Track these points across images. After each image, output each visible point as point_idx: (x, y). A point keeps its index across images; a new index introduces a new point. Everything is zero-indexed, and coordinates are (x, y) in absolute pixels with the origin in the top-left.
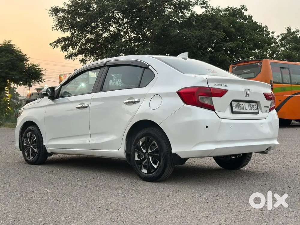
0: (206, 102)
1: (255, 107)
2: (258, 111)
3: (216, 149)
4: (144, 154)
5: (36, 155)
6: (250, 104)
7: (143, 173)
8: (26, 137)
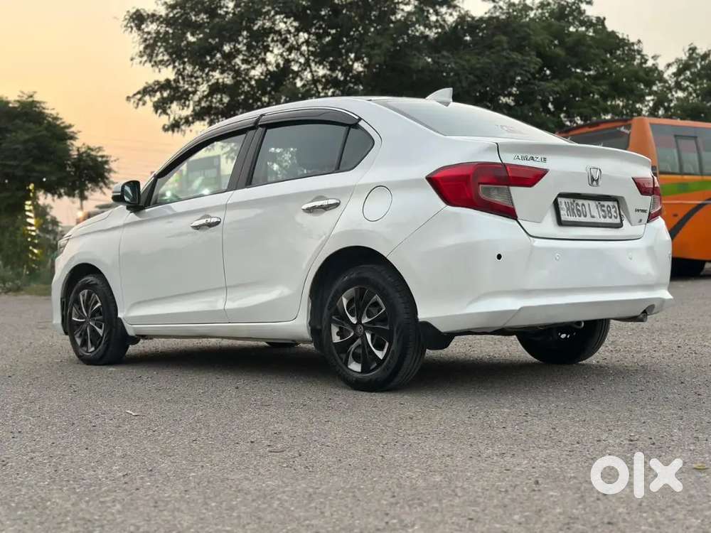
0: (497, 198)
1: (613, 210)
2: (622, 221)
3: (521, 309)
4: (354, 326)
5: (100, 343)
6: (602, 203)
7: (351, 370)
8: (77, 301)
